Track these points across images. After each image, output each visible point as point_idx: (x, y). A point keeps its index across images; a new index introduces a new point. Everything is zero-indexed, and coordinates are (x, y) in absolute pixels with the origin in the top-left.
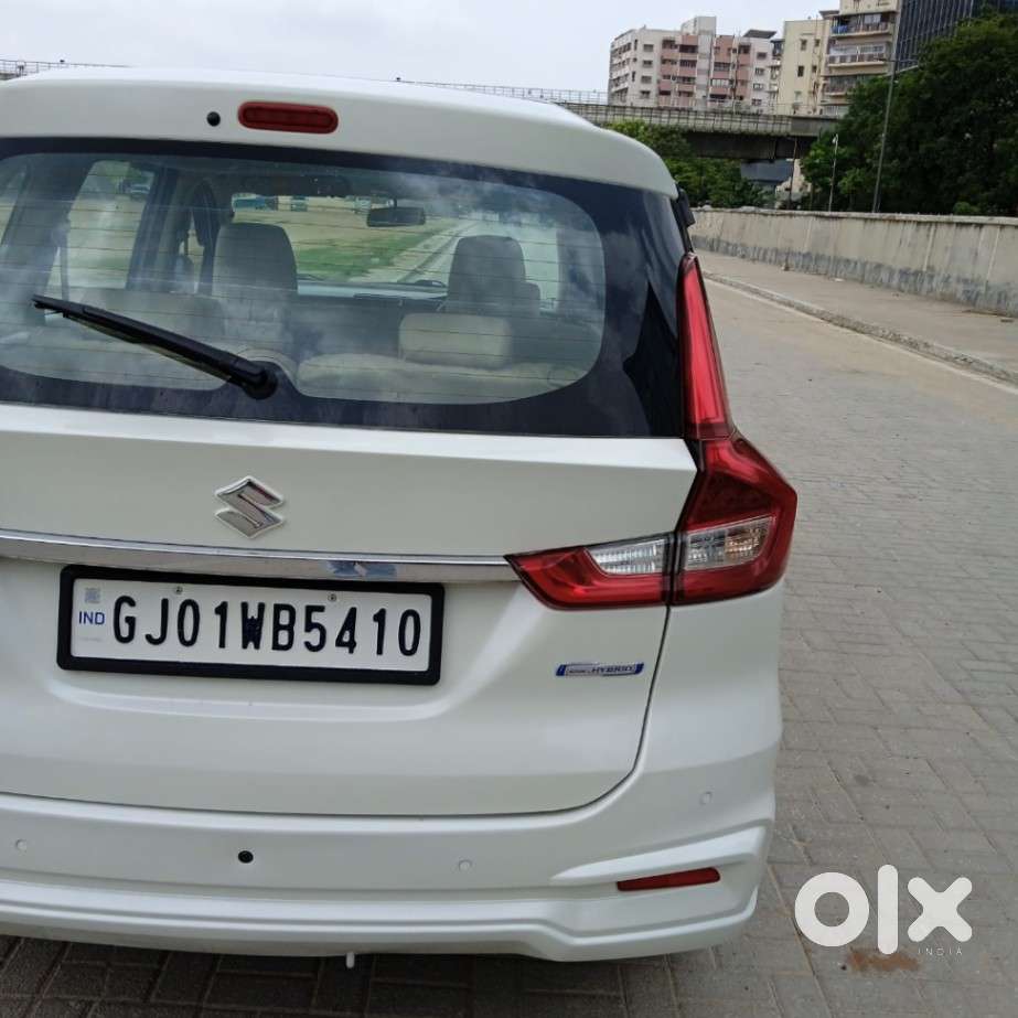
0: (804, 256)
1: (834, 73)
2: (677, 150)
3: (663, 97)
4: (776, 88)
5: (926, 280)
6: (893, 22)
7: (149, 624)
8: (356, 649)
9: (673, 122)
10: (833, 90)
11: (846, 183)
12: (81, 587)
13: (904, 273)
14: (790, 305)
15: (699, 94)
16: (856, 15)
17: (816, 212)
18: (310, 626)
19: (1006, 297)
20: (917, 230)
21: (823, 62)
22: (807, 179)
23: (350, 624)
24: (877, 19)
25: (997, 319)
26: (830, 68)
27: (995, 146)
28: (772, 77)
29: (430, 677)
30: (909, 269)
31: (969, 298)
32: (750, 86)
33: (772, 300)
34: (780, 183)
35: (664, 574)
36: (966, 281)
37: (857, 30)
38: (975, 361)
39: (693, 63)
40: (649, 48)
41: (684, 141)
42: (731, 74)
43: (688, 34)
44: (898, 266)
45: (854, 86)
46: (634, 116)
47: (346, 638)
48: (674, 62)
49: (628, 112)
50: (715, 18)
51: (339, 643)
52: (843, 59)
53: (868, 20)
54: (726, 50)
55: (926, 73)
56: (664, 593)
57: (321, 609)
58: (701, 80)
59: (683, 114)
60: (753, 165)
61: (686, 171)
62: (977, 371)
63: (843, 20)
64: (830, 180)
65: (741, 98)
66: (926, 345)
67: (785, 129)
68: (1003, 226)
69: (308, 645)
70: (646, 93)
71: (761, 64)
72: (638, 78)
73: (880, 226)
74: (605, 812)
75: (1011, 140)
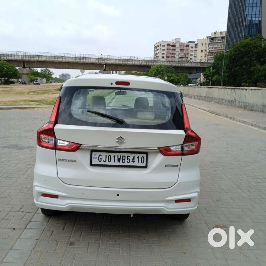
0: (204, 97)
1: (210, 51)
2: (171, 71)
3: (168, 58)
4: (196, 55)
5: (234, 102)
6: (224, 39)
7: (104, 159)
8: (135, 162)
9: (170, 64)
10: (210, 56)
11: (214, 79)
12: (93, 153)
13: (229, 101)
14: (201, 109)
15: (177, 57)
16: (215, 37)
17: (207, 86)
18: (128, 159)
19: (254, 107)
20: (232, 90)
21: (208, 49)
22: (205, 78)
23: (134, 159)
24: (220, 38)
25: (251, 112)
26: (209, 50)
27: (251, 69)
28: (195, 53)
29: (146, 167)
30: (230, 100)
31: (245, 107)
32: (189, 55)
33: (197, 108)
34: (198, 79)
35: (181, 150)
36: (244, 103)
37: (216, 41)
38: (245, 121)
39: (175, 50)
40: (164, 46)
41: (173, 69)
42: (185, 52)
43: (173, 42)
44: (227, 99)
45: (216, 55)
46: (160, 63)
47: (133, 161)
48: (170, 49)
49: (159, 62)
50: (180, 38)
51: (132, 161)
52: (212, 48)
53: (218, 39)
54: (183, 47)
55: (233, 52)
56: (181, 153)
57: (129, 156)
58: (177, 54)
59: (173, 62)
60: (191, 74)
61: (174, 76)
62: (246, 124)
63: (212, 39)
64: (210, 78)
65: (187, 58)
66: (234, 118)
67: (198, 65)
68: (252, 89)
69: (127, 162)
70: (163, 57)
71: (192, 49)
72: (161, 53)
73: (222, 90)
74: (173, 188)
75: (255, 68)
